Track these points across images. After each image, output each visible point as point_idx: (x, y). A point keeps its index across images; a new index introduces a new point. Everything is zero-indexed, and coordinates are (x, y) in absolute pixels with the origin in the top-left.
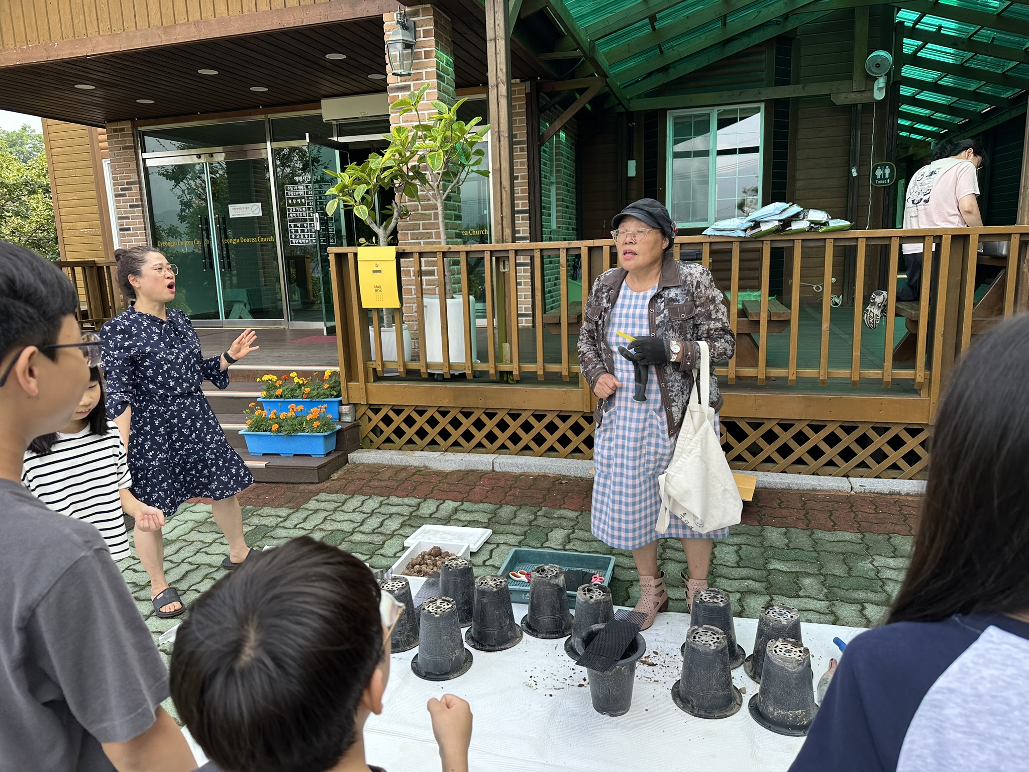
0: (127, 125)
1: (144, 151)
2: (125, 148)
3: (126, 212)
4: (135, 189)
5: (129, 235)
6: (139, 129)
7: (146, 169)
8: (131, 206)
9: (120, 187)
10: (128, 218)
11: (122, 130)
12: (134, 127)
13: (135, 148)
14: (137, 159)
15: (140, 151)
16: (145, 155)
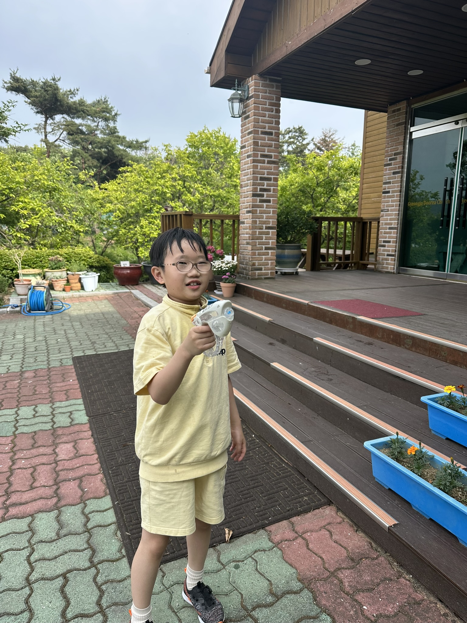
0: (403, 105)
1: (413, 125)
2: (398, 125)
3: (389, 179)
4: (399, 158)
5: (389, 197)
6: (412, 106)
7: (411, 141)
8: (394, 173)
9: (389, 158)
10: (389, 183)
11: (399, 110)
12: (409, 105)
13: (406, 124)
14: (406, 133)
15: (409, 126)
16: (412, 129)
